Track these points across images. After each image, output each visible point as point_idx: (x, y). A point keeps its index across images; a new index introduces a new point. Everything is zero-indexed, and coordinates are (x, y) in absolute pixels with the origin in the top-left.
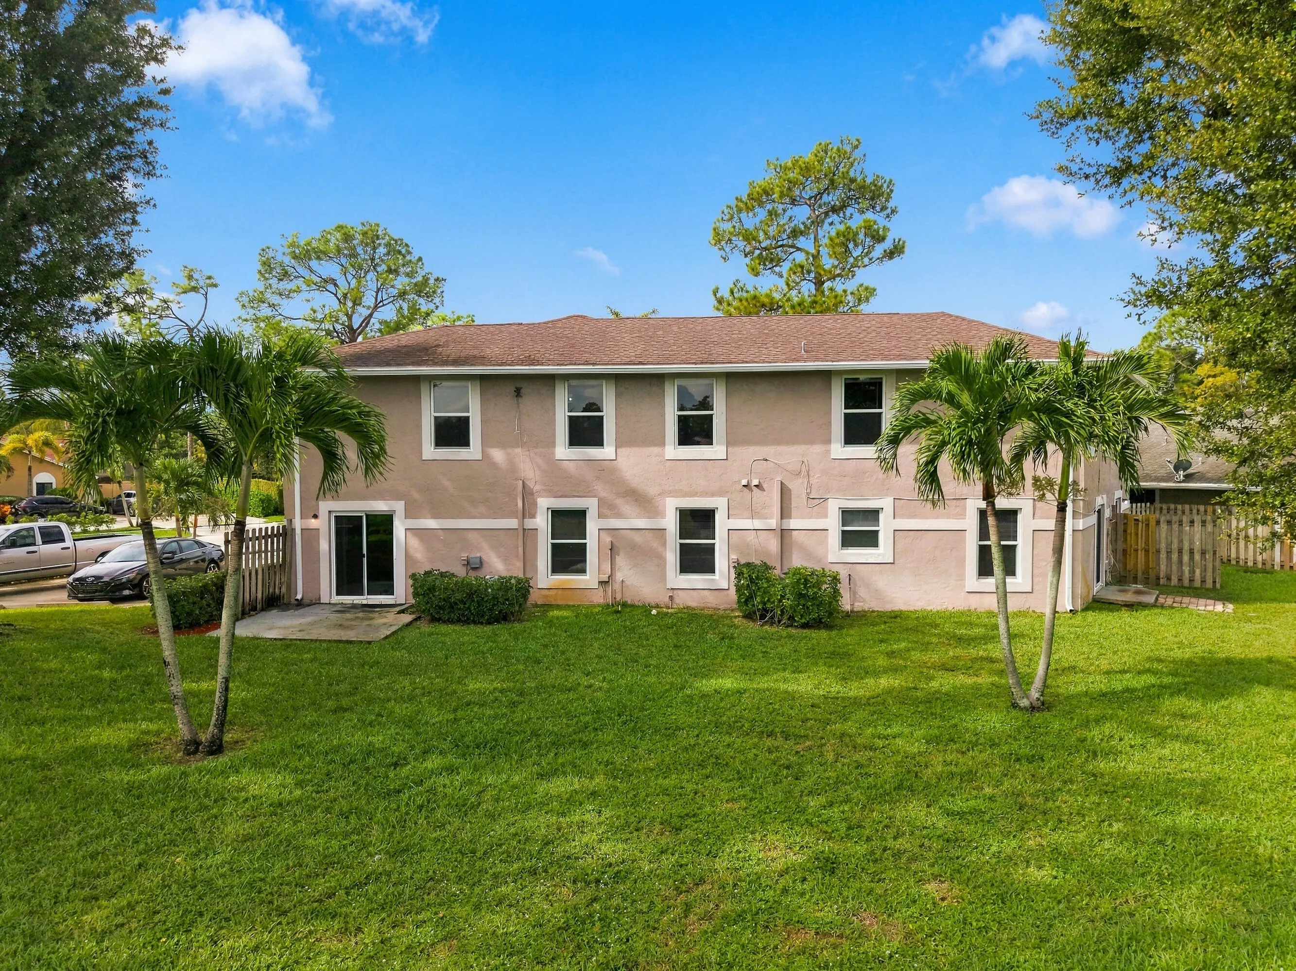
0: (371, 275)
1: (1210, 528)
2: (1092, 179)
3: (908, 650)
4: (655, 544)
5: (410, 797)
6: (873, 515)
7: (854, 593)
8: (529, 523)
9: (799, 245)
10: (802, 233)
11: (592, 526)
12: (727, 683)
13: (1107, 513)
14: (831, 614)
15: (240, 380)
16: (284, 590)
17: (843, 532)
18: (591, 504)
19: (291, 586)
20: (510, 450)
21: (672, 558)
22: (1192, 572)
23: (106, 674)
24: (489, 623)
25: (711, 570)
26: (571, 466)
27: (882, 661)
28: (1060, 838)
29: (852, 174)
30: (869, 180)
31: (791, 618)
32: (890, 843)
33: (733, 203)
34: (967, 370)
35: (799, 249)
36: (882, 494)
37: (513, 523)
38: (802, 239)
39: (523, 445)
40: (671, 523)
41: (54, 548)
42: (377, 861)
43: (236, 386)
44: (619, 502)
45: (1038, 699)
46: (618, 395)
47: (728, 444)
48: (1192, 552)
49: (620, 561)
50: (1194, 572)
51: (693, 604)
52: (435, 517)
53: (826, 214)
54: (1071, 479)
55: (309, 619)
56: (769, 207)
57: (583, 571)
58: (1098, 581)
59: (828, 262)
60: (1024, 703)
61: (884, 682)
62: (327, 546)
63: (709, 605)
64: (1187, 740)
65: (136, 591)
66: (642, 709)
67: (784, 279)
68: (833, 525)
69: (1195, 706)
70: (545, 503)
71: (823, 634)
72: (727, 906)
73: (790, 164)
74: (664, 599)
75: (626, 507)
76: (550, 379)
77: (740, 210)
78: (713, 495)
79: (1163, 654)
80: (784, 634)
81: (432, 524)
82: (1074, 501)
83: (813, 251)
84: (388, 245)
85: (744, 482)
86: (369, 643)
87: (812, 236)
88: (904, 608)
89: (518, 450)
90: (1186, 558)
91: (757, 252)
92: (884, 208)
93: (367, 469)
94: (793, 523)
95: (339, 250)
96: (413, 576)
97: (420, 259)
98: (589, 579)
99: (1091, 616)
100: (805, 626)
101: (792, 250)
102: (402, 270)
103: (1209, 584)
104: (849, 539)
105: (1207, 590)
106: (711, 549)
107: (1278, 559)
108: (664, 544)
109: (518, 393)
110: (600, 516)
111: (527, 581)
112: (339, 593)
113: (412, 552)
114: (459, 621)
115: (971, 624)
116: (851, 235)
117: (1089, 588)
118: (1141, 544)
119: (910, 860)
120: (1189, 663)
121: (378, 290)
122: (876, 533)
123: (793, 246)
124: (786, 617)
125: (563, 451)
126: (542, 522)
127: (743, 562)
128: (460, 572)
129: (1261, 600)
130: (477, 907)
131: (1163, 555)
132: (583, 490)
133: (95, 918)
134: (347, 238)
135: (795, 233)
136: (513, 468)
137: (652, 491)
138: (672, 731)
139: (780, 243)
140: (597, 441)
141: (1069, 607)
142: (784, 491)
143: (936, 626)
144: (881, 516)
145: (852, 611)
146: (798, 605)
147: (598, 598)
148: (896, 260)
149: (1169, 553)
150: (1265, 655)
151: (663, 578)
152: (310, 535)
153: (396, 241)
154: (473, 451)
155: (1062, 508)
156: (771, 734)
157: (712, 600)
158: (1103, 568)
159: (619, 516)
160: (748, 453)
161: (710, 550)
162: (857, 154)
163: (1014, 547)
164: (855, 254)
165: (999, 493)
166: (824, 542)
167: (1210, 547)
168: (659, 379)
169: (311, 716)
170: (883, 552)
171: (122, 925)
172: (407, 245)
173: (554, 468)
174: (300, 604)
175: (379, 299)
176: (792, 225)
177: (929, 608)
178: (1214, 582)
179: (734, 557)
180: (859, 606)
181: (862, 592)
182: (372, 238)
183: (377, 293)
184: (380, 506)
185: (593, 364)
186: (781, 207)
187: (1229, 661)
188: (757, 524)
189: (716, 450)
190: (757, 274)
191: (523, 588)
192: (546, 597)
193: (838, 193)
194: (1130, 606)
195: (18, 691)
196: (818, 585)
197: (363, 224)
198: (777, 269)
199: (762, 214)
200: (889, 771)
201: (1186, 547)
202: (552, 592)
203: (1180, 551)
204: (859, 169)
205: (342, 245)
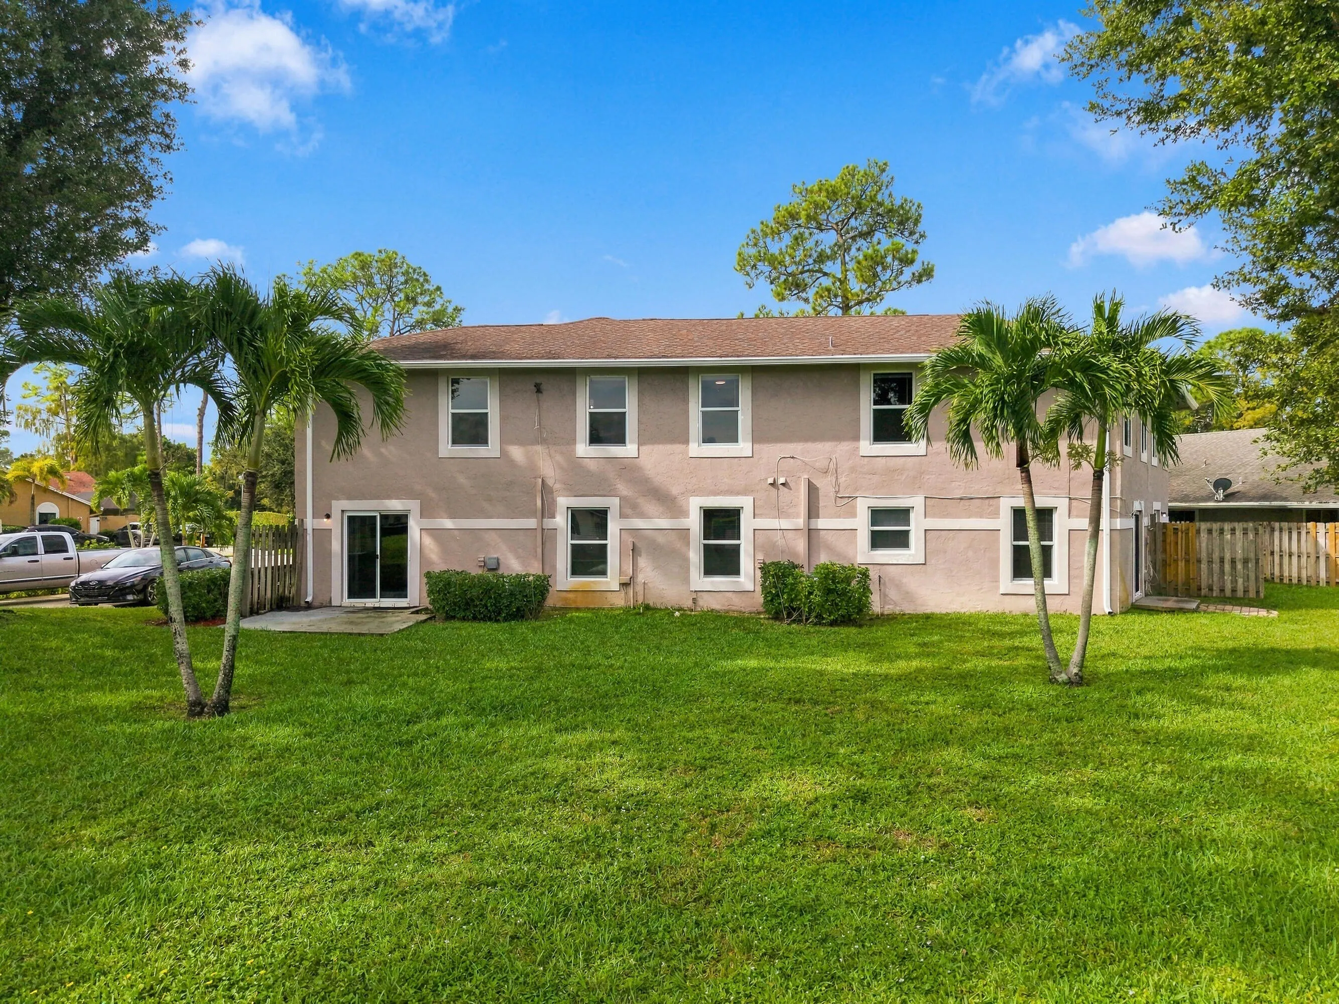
0: (388, 305)
1: (1251, 536)
2: (1124, 116)
3: (941, 642)
4: (678, 545)
5: (423, 747)
6: (903, 514)
7: (884, 596)
8: (549, 523)
9: (826, 270)
10: (828, 257)
11: (613, 526)
12: (753, 663)
13: (1145, 521)
14: (860, 611)
15: (257, 323)
16: (293, 590)
17: (873, 532)
18: (612, 503)
19: (300, 589)
20: (530, 448)
21: (696, 557)
22: (1234, 581)
23: (108, 653)
24: (506, 620)
25: (736, 571)
26: (592, 466)
27: (912, 649)
28: (1102, 775)
29: (879, 198)
30: (898, 202)
31: (819, 616)
32: (924, 779)
33: (758, 227)
34: (999, 329)
35: (825, 274)
36: (913, 494)
37: (532, 523)
38: (830, 263)
39: (543, 441)
40: (694, 522)
41: (57, 558)
42: (388, 794)
43: (251, 330)
44: (641, 501)
45: (1076, 674)
46: (640, 393)
47: (754, 441)
48: (1233, 562)
49: (642, 562)
50: (1236, 581)
51: (717, 606)
52: (452, 516)
53: (853, 238)
54: (1107, 449)
55: (319, 618)
56: (795, 232)
57: (603, 573)
58: (1137, 590)
59: (855, 286)
60: (1063, 677)
61: (915, 664)
62: (339, 546)
63: (734, 608)
64: (1232, 707)
65: (141, 596)
66: (666, 682)
67: (811, 305)
68: (862, 524)
69: (1240, 681)
70: (564, 502)
71: (853, 630)
72: (755, 826)
73: (816, 188)
74: (688, 603)
75: (650, 507)
76: (570, 374)
77: (766, 235)
78: (738, 493)
79: (1207, 645)
80: (812, 630)
81: (448, 523)
82: (1110, 471)
83: (840, 276)
84: (407, 273)
85: (771, 481)
86: (382, 635)
87: (839, 261)
88: (937, 611)
89: (539, 448)
90: (1227, 567)
91: (783, 278)
92: (912, 233)
93: (384, 424)
94: (821, 523)
95: (355, 278)
96: (428, 575)
97: (438, 289)
98: (610, 581)
99: (1130, 618)
100: (833, 623)
101: (819, 275)
102: (420, 299)
103: (1252, 594)
104: (878, 540)
105: (1250, 599)
106: (736, 549)
107: (1323, 575)
108: (688, 544)
109: (539, 390)
110: (622, 516)
111: (547, 578)
112: (351, 595)
113: (427, 551)
114: (475, 618)
115: (1007, 623)
116: (879, 259)
117: (1128, 595)
118: (1181, 553)
119: (947, 792)
120: (1233, 651)
121: (395, 319)
122: (907, 533)
123: (820, 271)
124: (814, 614)
125: (583, 449)
126: (561, 521)
127: (768, 562)
128: (475, 571)
129: (1307, 607)
130: (494, 827)
131: (1204, 566)
132: (604, 488)
133: (94, 831)
134: (364, 266)
135: (822, 258)
136: (532, 467)
137: (675, 491)
138: (695, 698)
139: (806, 268)
140: (620, 440)
141: (1108, 610)
142: (812, 489)
143: (970, 624)
144: (912, 515)
145: (882, 615)
146: (827, 600)
147: (619, 601)
148: (925, 284)
149: (1210, 562)
150: (1312, 646)
151: (687, 580)
152: (323, 535)
153: (415, 270)
154: (492, 449)
155: (1098, 477)
156: (797, 702)
157: (739, 604)
158: (1142, 576)
159: (642, 515)
160: (774, 451)
161: (735, 551)
162: (885, 178)
163: (1050, 547)
164: (883, 279)
165: (1034, 457)
166: (853, 541)
167: (1252, 555)
168: (683, 372)
169: (321, 686)
170: (914, 552)
171: (123, 838)
172: (425, 275)
173: (575, 466)
174: (309, 607)
175: (396, 328)
176: (819, 250)
177: (963, 611)
178: (1258, 592)
179: (760, 557)
180: (888, 609)
181: (892, 594)
182: (390, 265)
183: (394, 323)
184: (395, 505)
185: (616, 358)
186: (807, 232)
187: (1273, 650)
188: (785, 524)
189: (743, 447)
190: (783, 299)
191: (542, 587)
192: (566, 599)
193: (865, 218)
194: (1171, 611)
195: (17, 664)
196: (848, 580)
197: (380, 252)
198: (804, 295)
199: (787, 239)
200: (922, 729)
201: (1228, 556)
202: (571, 595)
203: (1222, 560)
204: (887, 192)
205: (360, 273)
